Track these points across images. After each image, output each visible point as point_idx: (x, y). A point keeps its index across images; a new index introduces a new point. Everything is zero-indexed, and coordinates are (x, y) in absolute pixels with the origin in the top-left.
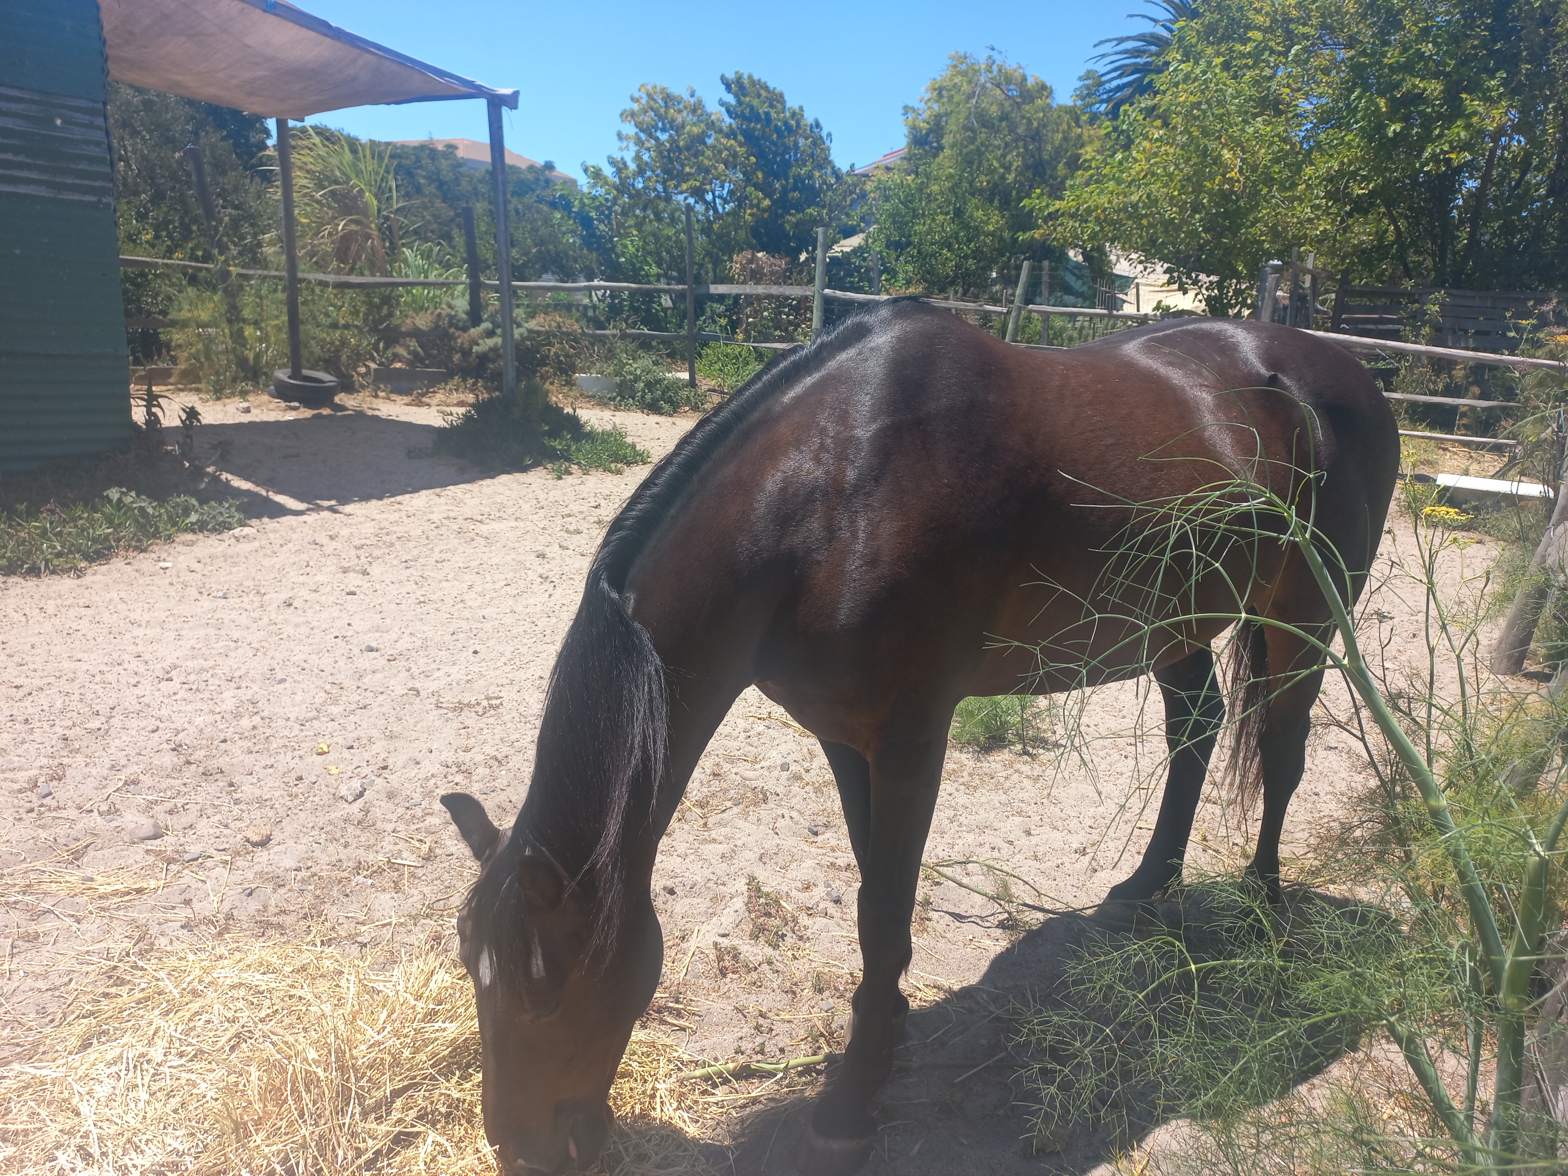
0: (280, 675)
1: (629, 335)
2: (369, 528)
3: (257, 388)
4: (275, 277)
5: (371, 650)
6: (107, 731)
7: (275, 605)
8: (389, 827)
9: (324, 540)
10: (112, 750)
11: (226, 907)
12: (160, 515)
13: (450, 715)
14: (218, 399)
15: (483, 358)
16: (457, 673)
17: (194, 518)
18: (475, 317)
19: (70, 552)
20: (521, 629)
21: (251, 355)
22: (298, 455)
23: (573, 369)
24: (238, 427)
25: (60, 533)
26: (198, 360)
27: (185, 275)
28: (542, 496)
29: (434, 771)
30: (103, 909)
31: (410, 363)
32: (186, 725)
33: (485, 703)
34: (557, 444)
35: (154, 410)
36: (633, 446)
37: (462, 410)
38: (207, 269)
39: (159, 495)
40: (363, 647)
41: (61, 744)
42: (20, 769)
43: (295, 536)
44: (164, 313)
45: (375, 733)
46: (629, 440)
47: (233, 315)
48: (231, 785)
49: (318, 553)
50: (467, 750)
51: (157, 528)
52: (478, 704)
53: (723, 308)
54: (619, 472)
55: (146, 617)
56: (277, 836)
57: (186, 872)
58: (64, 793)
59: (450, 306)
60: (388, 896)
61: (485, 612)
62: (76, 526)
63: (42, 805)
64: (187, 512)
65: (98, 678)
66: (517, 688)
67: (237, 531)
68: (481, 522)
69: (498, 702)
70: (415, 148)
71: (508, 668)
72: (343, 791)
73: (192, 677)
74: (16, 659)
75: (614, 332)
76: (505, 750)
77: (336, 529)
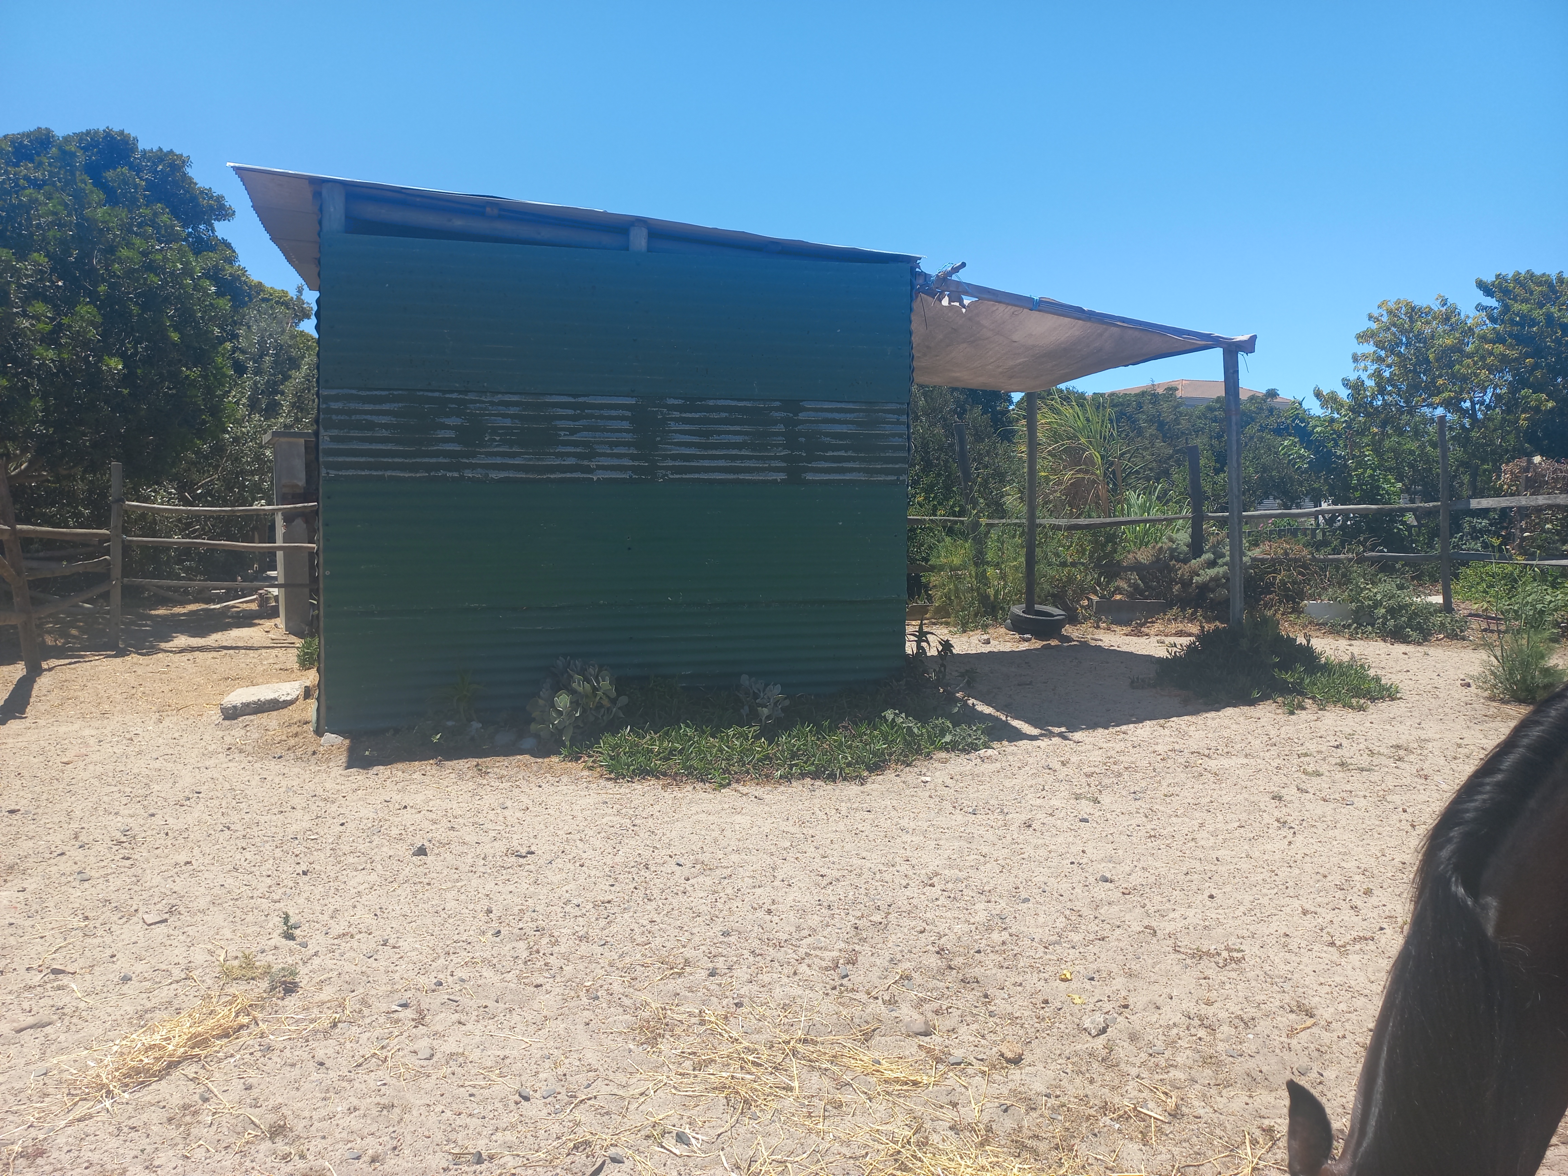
0: (1024, 895)
1: (1368, 559)
2: (1096, 756)
3: (997, 622)
4: (1015, 524)
5: (1106, 880)
6: (887, 925)
7: (1017, 825)
8: (1134, 1071)
9: (1057, 765)
10: (890, 944)
11: (986, 1118)
12: (922, 735)
13: (1189, 961)
14: (964, 631)
15: (1204, 588)
16: (1193, 916)
17: (948, 738)
18: (1196, 548)
19: (857, 763)
20: (1260, 877)
21: (991, 592)
22: (1031, 683)
23: (1302, 596)
24: (980, 656)
25: (850, 747)
26: (950, 599)
27: (944, 528)
28: (1273, 733)
29: (1176, 1020)
30: (888, 1093)
31: (1131, 595)
32: (947, 931)
33: (1225, 954)
34: (1289, 677)
35: (924, 644)
36: (1377, 679)
37: (1185, 641)
38: (962, 522)
39: (922, 717)
40: (1099, 876)
41: (853, 932)
42: (826, 949)
43: (1031, 760)
44: (926, 560)
45: (1114, 968)
46: (1372, 673)
47: (979, 560)
48: (986, 996)
49: (1051, 778)
50: (1209, 1003)
51: (919, 745)
52: (1219, 954)
53: (1485, 522)
54: (1361, 708)
55: (912, 825)
56: (1028, 1058)
57: (951, 1074)
58: (857, 977)
59: (1171, 540)
60: (1136, 1147)
61: (1219, 854)
62: (861, 741)
63: (841, 985)
64: (943, 735)
65: (878, 876)
66: (1259, 943)
67: (982, 752)
68: (1208, 756)
69: (1240, 955)
70: (1136, 395)
71: (1248, 919)
72: (1087, 1024)
73: (950, 886)
74: (821, 851)
75: (1350, 556)
76: (1251, 1011)
77: (1067, 755)
